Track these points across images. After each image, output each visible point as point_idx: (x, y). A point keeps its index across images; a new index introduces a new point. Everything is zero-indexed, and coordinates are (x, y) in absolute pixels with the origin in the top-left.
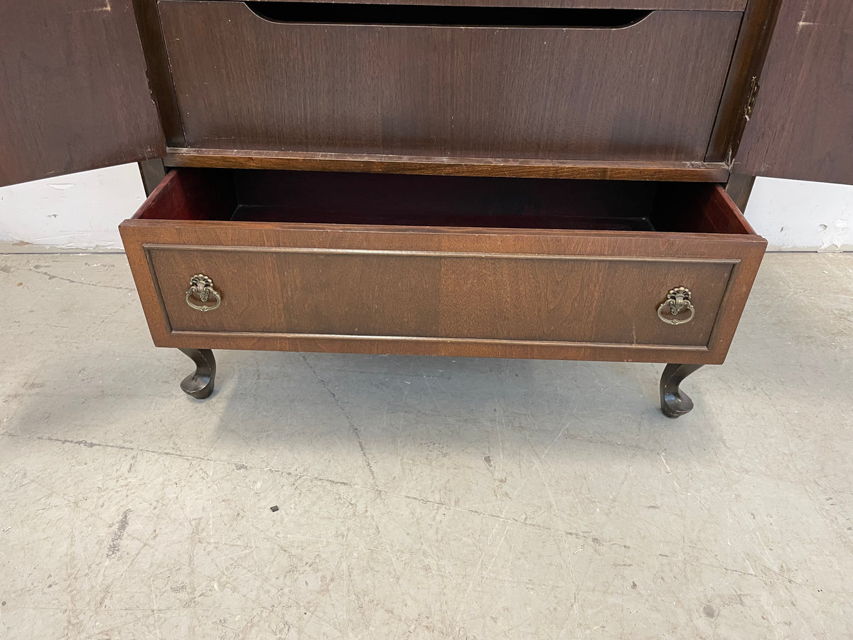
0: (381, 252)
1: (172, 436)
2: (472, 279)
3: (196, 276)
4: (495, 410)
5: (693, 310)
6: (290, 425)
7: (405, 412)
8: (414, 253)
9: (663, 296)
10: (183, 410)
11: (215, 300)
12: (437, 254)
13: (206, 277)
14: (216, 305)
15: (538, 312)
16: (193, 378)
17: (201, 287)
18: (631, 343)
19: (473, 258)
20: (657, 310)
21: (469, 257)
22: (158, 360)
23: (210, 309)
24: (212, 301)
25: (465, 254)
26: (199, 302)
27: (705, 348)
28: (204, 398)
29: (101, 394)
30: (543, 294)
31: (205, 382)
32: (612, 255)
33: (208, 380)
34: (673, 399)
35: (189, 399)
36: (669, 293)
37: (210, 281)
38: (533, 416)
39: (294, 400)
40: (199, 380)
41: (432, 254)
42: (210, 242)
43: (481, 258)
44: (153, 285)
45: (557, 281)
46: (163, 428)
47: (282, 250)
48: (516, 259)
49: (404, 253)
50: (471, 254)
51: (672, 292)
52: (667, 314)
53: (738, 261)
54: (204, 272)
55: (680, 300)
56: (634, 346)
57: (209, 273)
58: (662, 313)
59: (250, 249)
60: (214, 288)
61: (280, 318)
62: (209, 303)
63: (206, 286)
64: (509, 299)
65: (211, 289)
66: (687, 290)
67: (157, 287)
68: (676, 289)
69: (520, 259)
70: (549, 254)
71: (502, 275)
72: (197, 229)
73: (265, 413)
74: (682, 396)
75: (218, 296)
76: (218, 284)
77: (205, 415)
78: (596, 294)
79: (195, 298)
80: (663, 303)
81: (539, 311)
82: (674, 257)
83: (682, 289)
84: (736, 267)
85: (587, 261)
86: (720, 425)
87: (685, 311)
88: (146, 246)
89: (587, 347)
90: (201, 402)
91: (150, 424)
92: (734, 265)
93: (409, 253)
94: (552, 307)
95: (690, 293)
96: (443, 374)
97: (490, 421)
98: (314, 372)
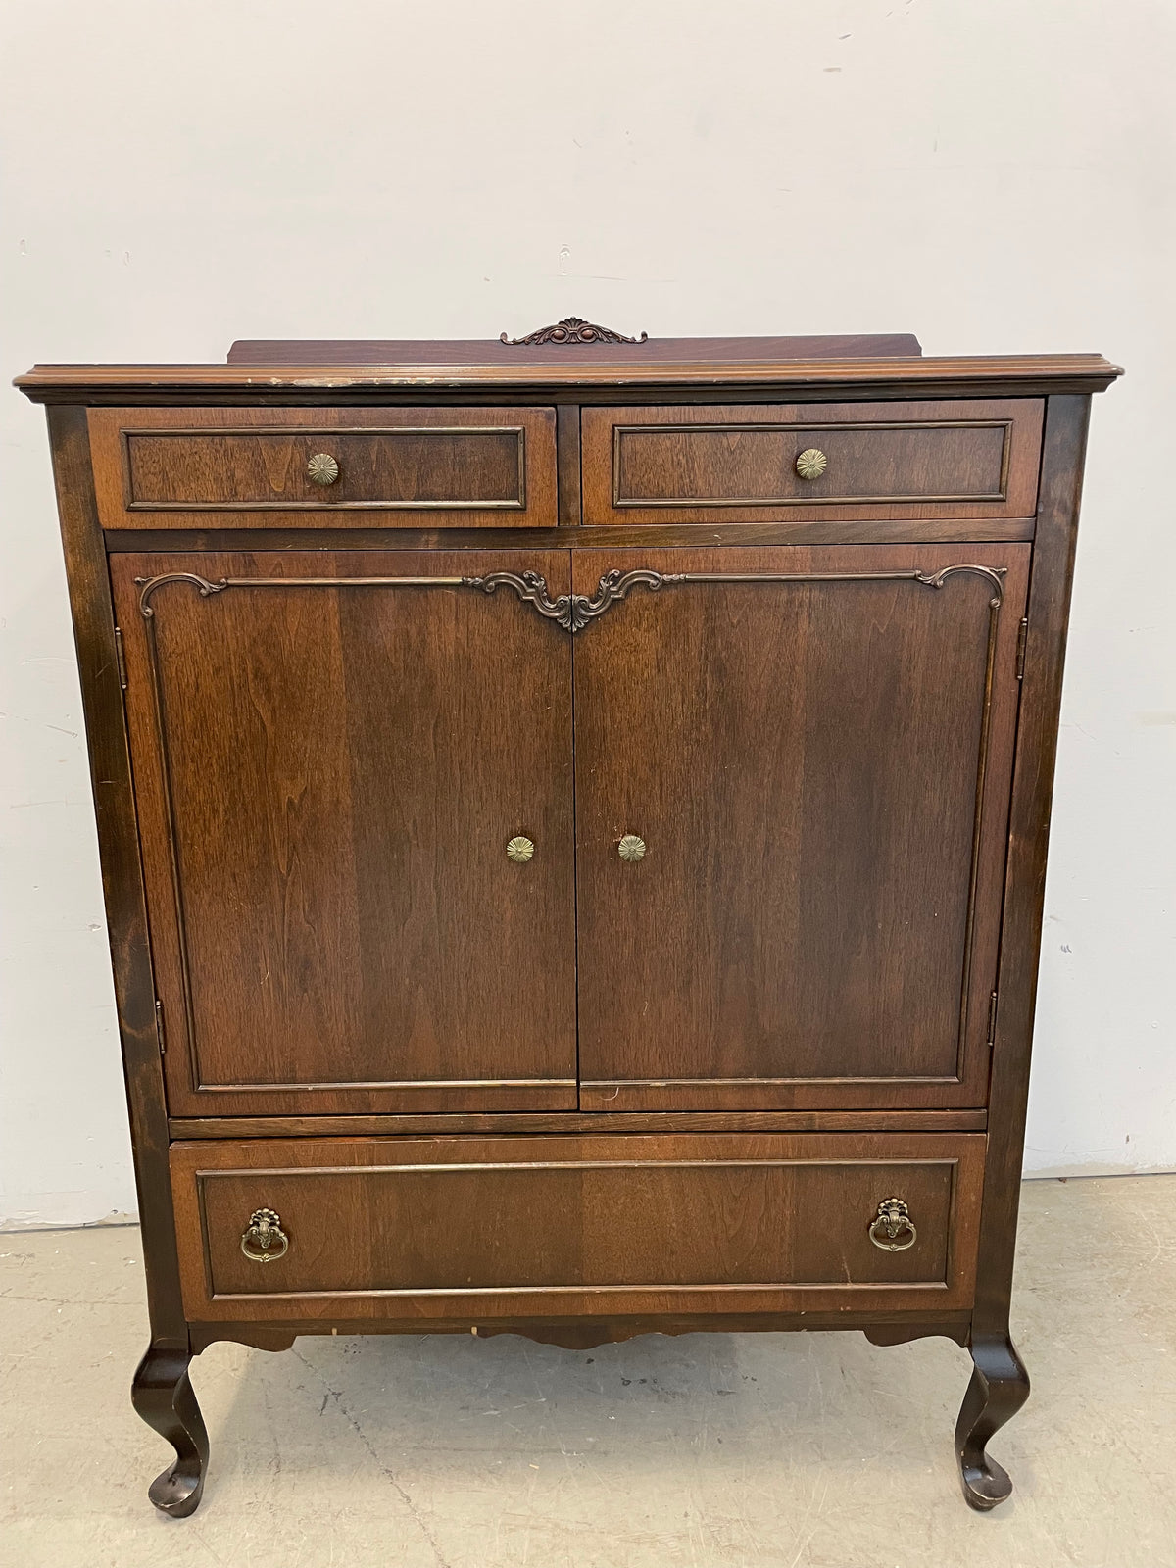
0: (504, 1166)
2: (623, 1198)
3: (259, 1211)
4: (686, 1515)
5: (913, 1230)
7: (533, 1528)
8: (547, 1165)
9: (872, 1212)
10: (150, 1542)
11: (281, 1245)
12: (578, 1165)
13: (273, 1213)
14: (280, 1252)
15: (716, 1241)
16: (170, 1480)
17: (264, 1227)
18: (845, 1282)
19: (625, 1168)
20: (868, 1229)
21: (618, 1168)
23: (274, 1258)
24: (276, 1246)
25: (613, 1165)
26: (256, 1250)
27: (943, 1285)
28: (186, 1516)
29: (11, 1512)
30: (718, 1215)
31: (188, 1487)
32: (799, 1158)
33: (193, 1483)
34: (979, 1475)
35: (160, 1518)
36: (880, 1208)
37: (277, 1217)
38: (751, 1523)
39: (340, 1512)
40: (179, 1481)
41: (570, 1165)
42: (284, 1163)
43: (634, 1168)
44: (199, 1228)
45: (734, 1196)
47: (377, 1169)
48: (678, 1168)
49: (534, 1165)
50: (620, 1164)
51: (882, 1205)
52: (884, 1237)
53: (955, 1161)
54: (270, 1205)
55: (895, 1217)
56: (849, 1286)
57: (276, 1207)
58: (876, 1235)
59: (334, 1170)
60: (281, 1228)
61: (365, 1266)
62: (271, 1251)
63: (272, 1224)
64: (674, 1225)
65: (277, 1229)
66: (901, 1202)
67: (204, 1230)
68: (887, 1202)
69: (683, 1168)
70: (719, 1159)
71: (662, 1191)
72: (270, 1148)
73: (289, 1542)
74: (994, 1469)
75: (285, 1238)
76: (287, 1222)
77: (188, 1549)
78: (788, 1213)
79: (253, 1245)
80: (875, 1221)
81: (716, 1238)
82: (875, 1157)
83: (894, 1200)
84: (955, 1168)
85: (768, 1166)
87: (905, 1234)
88: (199, 1173)
89: (787, 1290)
92: (952, 1165)
93: (541, 1165)
94: (732, 1232)
95: (905, 1206)
96: (594, 1446)
97: (680, 1538)
98: (373, 1453)
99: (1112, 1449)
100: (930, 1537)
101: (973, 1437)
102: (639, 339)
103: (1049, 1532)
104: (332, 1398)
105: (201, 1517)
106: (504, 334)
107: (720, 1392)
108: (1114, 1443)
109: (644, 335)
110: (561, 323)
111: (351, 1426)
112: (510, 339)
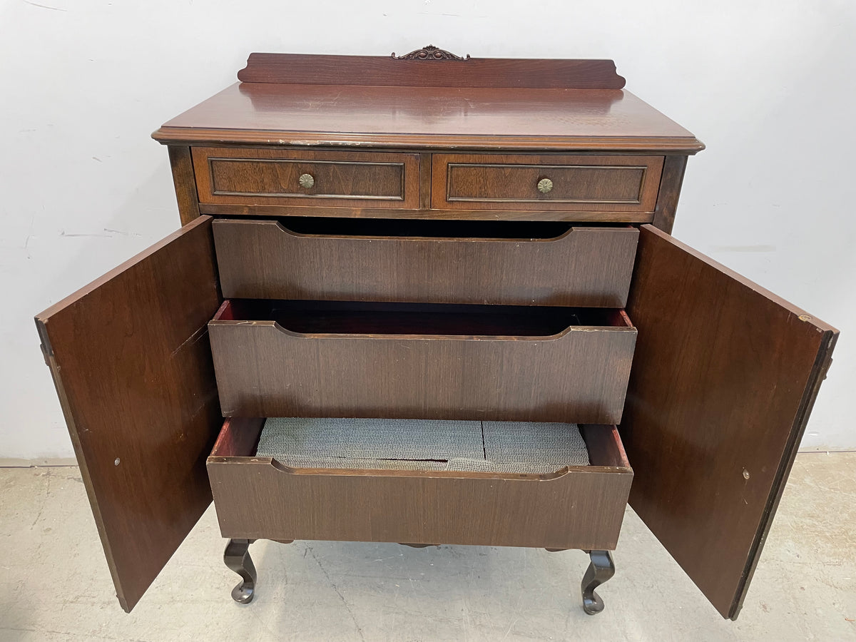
1: (227, 637)
4: (462, 610)
6: (312, 626)
7: (396, 613)
16: (240, 590)
22: (211, 567)
28: (247, 604)
29: (172, 600)
31: (247, 594)
33: (250, 592)
34: (591, 602)
38: (490, 615)
39: (314, 603)
40: (244, 590)
46: (220, 631)
73: (293, 616)
74: (597, 598)
86: (625, 621)
90: (246, 606)
91: (210, 627)
96: (423, 576)
97: (459, 620)
98: (327, 577)
99: (652, 589)
100: (566, 625)
101: (589, 587)
102: (465, 58)
103: (618, 626)
104: (309, 550)
105: (254, 604)
106: (394, 54)
107: (480, 554)
108: (652, 587)
109: (468, 56)
110: (424, 48)
111: (318, 564)
112: (397, 56)
